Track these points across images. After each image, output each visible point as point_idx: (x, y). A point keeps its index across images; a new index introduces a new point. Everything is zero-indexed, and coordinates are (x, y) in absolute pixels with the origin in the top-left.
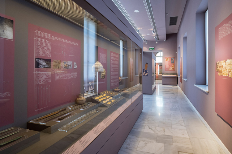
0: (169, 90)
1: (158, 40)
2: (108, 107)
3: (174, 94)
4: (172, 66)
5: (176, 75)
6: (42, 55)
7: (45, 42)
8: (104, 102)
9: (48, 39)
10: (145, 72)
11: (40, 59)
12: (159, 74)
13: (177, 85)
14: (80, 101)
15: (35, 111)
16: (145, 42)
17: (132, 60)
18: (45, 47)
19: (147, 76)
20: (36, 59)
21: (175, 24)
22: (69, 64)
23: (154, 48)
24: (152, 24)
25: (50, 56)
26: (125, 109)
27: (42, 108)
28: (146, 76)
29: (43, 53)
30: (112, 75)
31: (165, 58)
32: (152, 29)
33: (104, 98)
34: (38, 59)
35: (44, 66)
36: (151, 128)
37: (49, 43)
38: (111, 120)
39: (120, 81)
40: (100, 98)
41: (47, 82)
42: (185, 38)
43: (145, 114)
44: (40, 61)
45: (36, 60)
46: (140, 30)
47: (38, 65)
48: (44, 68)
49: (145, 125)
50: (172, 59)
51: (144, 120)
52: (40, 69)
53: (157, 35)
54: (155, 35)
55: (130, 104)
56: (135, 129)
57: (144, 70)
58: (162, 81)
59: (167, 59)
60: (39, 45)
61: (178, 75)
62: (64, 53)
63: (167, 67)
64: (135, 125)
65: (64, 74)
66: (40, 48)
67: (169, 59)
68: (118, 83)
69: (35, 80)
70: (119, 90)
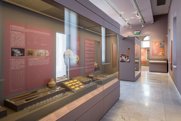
0: (156, 78)
1: (145, 22)
2: (74, 92)
3: (161, 82)
4: (162, 50)
5: (166, 62)
6: (17, 45)
7: (19, 34)
8: (73, 87)
9: (22, 32)
10: (127, 58)
11: (15, 49)
12: (147, 59)
13: (167, 73)
14: (50, 85)
15: (11, 91)
16: (130, 27)
17: (114, 46)
18: (20, 38)
19: (129, 62)
20: (12, 48)
21: (164, 4)
22: (41, 52)
23: (139, 32)
24: (135, 7)
25: (23, 45)
26: (94, 95)
27: (17, 89)
28: (127, 62)
29: (18, 43)
30: (86, 62)
31: (153, 42)
32: (136, 12)
33: (73, 84)
34: (13, 48)
35: (19, 54)
36: (124, 118)
37: (23, 35)
38: (76, 105)
39: (97, 67)
40: (70, 83)
41: (21, 68)
42: (175, 19)
43: (122, 102)
44: (15, 50)
45: (11, 50)
46: (123, 14)
47: (13, 54)
48: (19, 56)
49: (118, 113)
50: (161, 44)
51: (118, 108)
52: (15, 57)
53: (143, 18)
54: (140, 18)
55: (102, 91)
56: (107, 116)
57: (126, 56)
58: (149, 67)
59: (155, 43)
60: (14, 37)
61: (168, 61)
62: (36, 43)
63: (155, 52)
64: (108, 112)
65: (36, 61)
66: (15, 39)
67: (157, 44)
68: (93, 69)
69: (11, 66)
70: (93, 76)
